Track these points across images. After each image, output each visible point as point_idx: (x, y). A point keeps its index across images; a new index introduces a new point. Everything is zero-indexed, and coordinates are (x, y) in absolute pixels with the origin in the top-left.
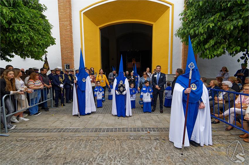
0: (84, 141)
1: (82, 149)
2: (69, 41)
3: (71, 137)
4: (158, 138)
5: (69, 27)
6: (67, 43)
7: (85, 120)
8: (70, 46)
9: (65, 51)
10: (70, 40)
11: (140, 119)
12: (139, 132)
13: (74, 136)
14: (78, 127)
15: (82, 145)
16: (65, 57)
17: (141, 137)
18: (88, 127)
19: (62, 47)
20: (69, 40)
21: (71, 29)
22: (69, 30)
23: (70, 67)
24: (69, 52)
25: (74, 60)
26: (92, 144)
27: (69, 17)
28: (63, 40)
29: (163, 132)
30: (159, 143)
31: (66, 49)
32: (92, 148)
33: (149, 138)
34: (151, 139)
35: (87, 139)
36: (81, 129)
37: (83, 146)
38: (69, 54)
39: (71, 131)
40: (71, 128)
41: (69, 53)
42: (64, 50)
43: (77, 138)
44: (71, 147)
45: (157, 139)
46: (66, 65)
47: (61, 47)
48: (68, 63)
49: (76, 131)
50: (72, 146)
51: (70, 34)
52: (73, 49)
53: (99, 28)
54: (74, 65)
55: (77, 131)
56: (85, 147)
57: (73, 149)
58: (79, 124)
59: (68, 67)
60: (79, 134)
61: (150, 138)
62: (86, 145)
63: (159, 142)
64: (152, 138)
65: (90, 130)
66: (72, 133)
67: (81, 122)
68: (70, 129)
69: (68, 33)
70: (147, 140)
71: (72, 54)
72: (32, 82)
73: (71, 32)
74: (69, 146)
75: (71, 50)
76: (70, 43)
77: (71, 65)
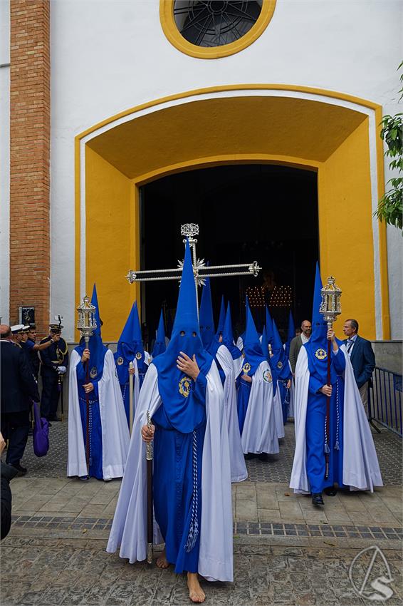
0: (78, 551)
1: (70, 568)
2: (38, 233)
3: (40, 539)
4: (295, 551)
5: (40, 189)
6: (32, 237)
7: (80, 497)
8: (41, 249)
9: (22, 264)
10: (40, 228)
11: (254, 498)
12: (241, 535)
13: (47, 536)
14: (59, 515)
15: (70, 559)
16: (23, 282)
17: (244, 549)
18: (91, 516)
19: (15, 250)
20: (37, 228)
21: (46, 193)
22: (39, 197)
23: (36, 318)
24: (35, 265)
25: (48, 294)
26: (99, 558)
27: (41, 157)
28: (18, 230)
29: (319, 538)
30: (292, 563)
31: (28, 258)
32: (98, 568)
33: (268, 552)
34: (272, 555)
35: (85, 546)
36: (69, 521)
37: (73, 561)
38: (35, 273)
39: (40, 525)
40: (38, 515)
41: (36, 269)
42: (19, 262)
43: (58, 541)
44: (41, 562)
45: (293, 555)
46: (24, 311)
48: (31, 303)
49: (52, 525)
50: (45, 559)
51: (42, 209)
53: (136, 184)
54: (49, 308)
55: (55, 523)
56: (81, 564)
57: (46, 566)
58: (63, 505)
60: (63, 534)
61: (271, 551)
62: (82, 559)
63: (293, 561)
64: (277, 552)
65: (94, 522)
66: (43, 530)
67: (69, 500)
68: (38, 519)
69: (37, 207)
70: (260, 557)
71: (43, 274)
73: (46, 203)
74: (37, 559)
75: (41, 261)
76: (41, 236)
77: (40, 310)
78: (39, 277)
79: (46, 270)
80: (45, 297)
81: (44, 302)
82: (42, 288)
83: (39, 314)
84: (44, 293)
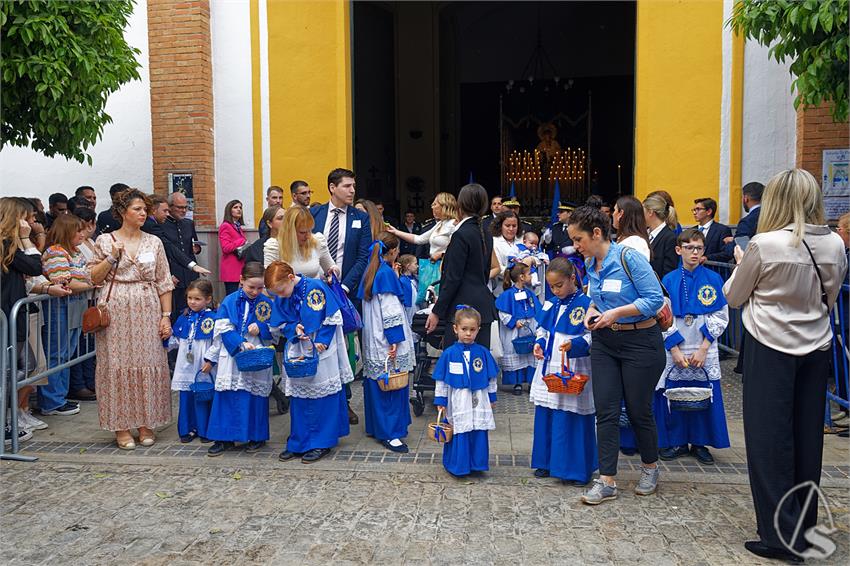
2: (194, 56)
6: (185, 63)
8: (200, 82)
9: (170, 106)
10: (196, 49)
15: (297, 488)
16: (172, 134)
19: (159, 84)
20: (193, 49)
23: (195, 190)
24: (190, 108)
28: (162, 52)
31: (179, 96)
32: (335, 496)
37: (301, 489)
38: (191, 120)
41: (192, 114)
42: (166, 103)
46: (176, 180)
47: (153, 88)
48: (187, 167)
51: (198, 17)
52: (211, 94)
56: (311, 493)
59: (187, 185)
62: (312, 488)
71: (203, 123)
72: (61, 256)
75: (200, 101)
76: (199, 62)
77: (202, 178)
78: (198, 127)
79: (207, 116)
80: (207, 159)
81: (206, 165)
82: (203, 145)
83: (199, 184)
84: (207, 153)
